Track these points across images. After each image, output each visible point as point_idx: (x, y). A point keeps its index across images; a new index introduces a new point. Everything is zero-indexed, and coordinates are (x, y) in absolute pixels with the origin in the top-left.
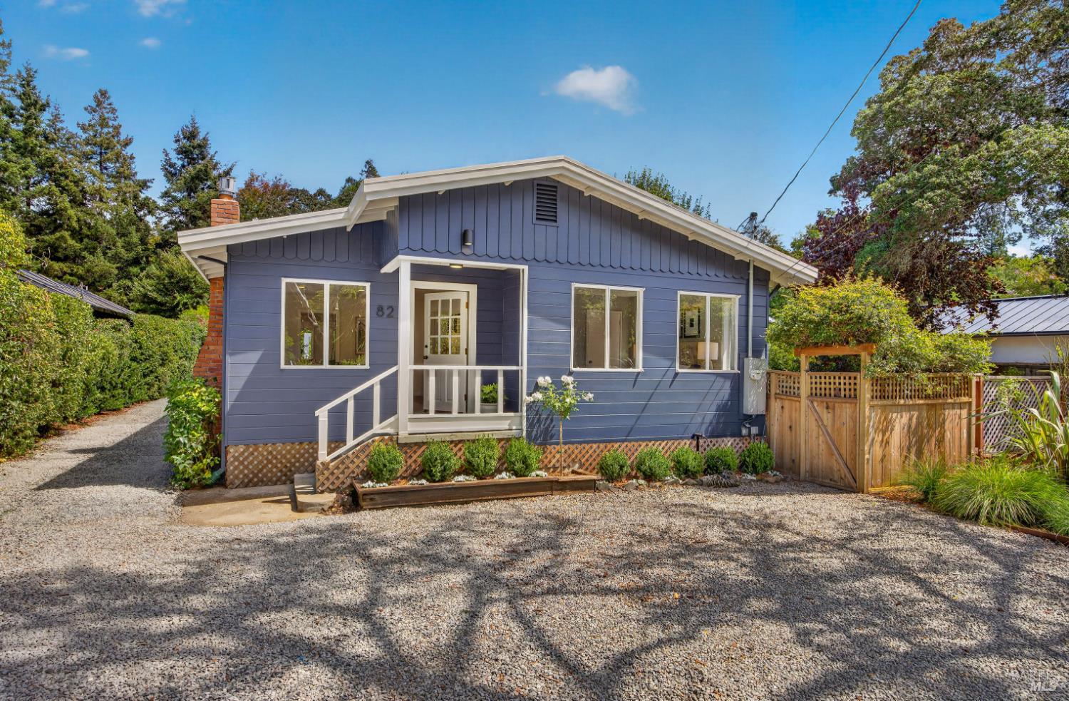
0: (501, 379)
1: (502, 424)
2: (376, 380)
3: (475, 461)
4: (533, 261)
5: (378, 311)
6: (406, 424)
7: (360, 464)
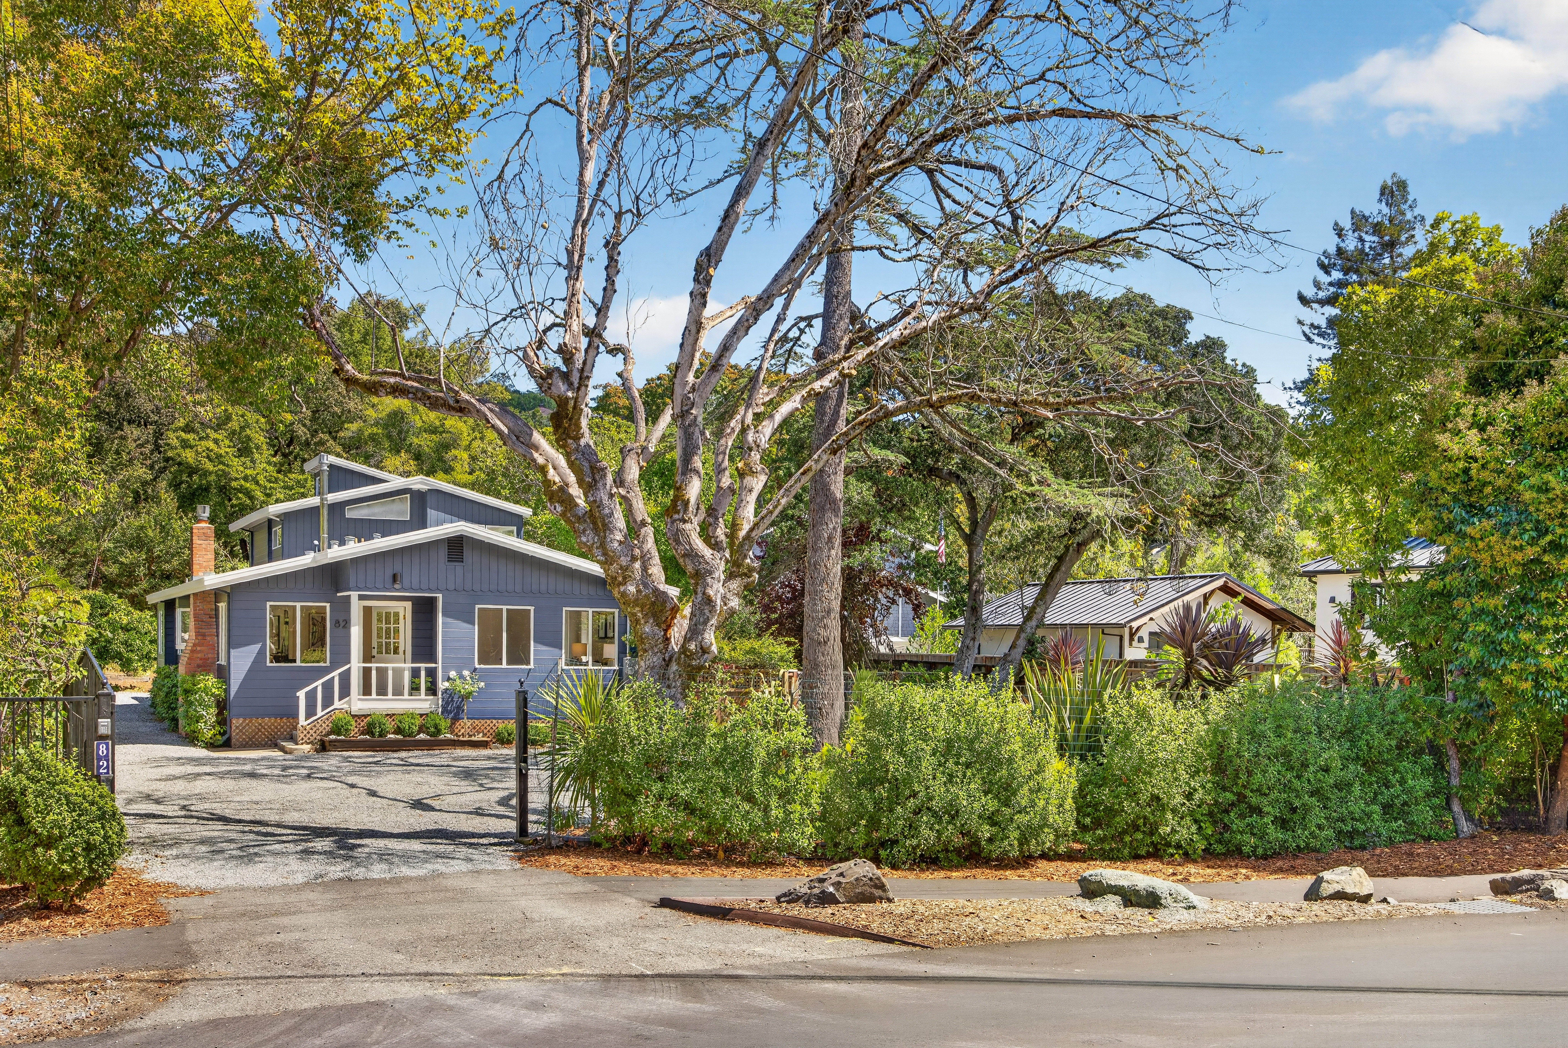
0: (423, 673)
1: (423, 704)
2: (336, 673)
3: (402, 726)
4: (445, 591)
5: (336, 623)
6: (358, 703)
7: (326, 727)
